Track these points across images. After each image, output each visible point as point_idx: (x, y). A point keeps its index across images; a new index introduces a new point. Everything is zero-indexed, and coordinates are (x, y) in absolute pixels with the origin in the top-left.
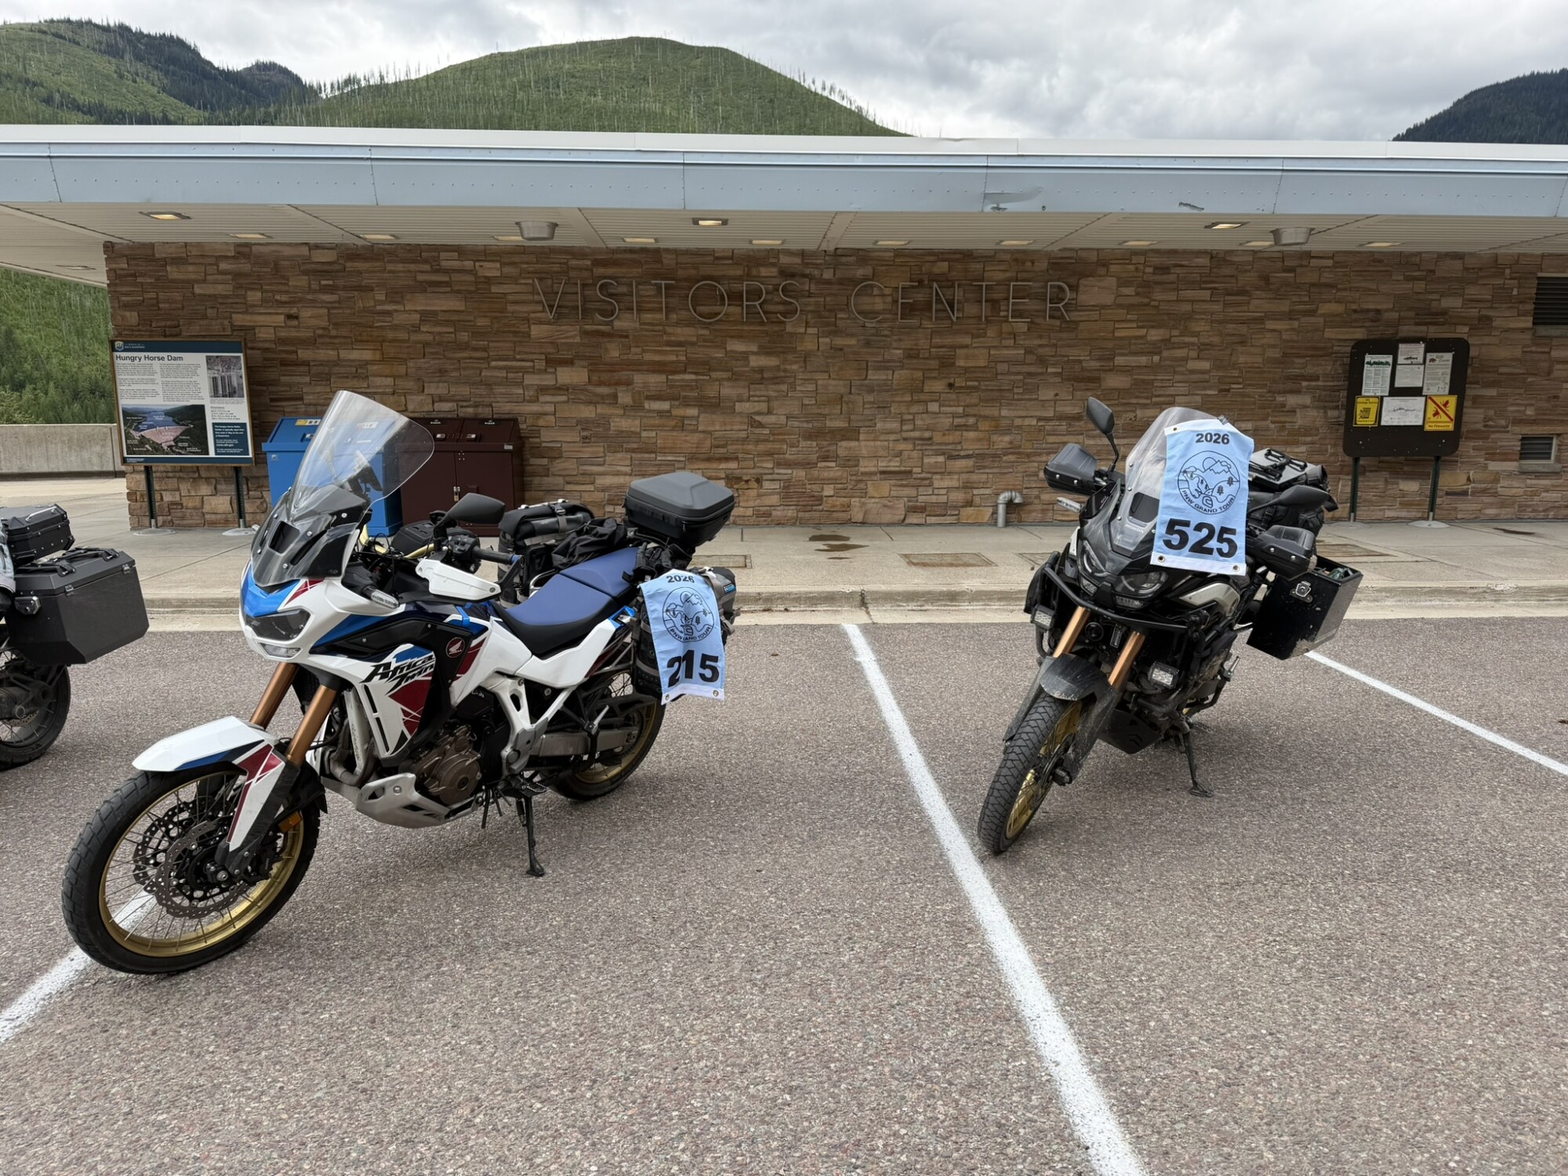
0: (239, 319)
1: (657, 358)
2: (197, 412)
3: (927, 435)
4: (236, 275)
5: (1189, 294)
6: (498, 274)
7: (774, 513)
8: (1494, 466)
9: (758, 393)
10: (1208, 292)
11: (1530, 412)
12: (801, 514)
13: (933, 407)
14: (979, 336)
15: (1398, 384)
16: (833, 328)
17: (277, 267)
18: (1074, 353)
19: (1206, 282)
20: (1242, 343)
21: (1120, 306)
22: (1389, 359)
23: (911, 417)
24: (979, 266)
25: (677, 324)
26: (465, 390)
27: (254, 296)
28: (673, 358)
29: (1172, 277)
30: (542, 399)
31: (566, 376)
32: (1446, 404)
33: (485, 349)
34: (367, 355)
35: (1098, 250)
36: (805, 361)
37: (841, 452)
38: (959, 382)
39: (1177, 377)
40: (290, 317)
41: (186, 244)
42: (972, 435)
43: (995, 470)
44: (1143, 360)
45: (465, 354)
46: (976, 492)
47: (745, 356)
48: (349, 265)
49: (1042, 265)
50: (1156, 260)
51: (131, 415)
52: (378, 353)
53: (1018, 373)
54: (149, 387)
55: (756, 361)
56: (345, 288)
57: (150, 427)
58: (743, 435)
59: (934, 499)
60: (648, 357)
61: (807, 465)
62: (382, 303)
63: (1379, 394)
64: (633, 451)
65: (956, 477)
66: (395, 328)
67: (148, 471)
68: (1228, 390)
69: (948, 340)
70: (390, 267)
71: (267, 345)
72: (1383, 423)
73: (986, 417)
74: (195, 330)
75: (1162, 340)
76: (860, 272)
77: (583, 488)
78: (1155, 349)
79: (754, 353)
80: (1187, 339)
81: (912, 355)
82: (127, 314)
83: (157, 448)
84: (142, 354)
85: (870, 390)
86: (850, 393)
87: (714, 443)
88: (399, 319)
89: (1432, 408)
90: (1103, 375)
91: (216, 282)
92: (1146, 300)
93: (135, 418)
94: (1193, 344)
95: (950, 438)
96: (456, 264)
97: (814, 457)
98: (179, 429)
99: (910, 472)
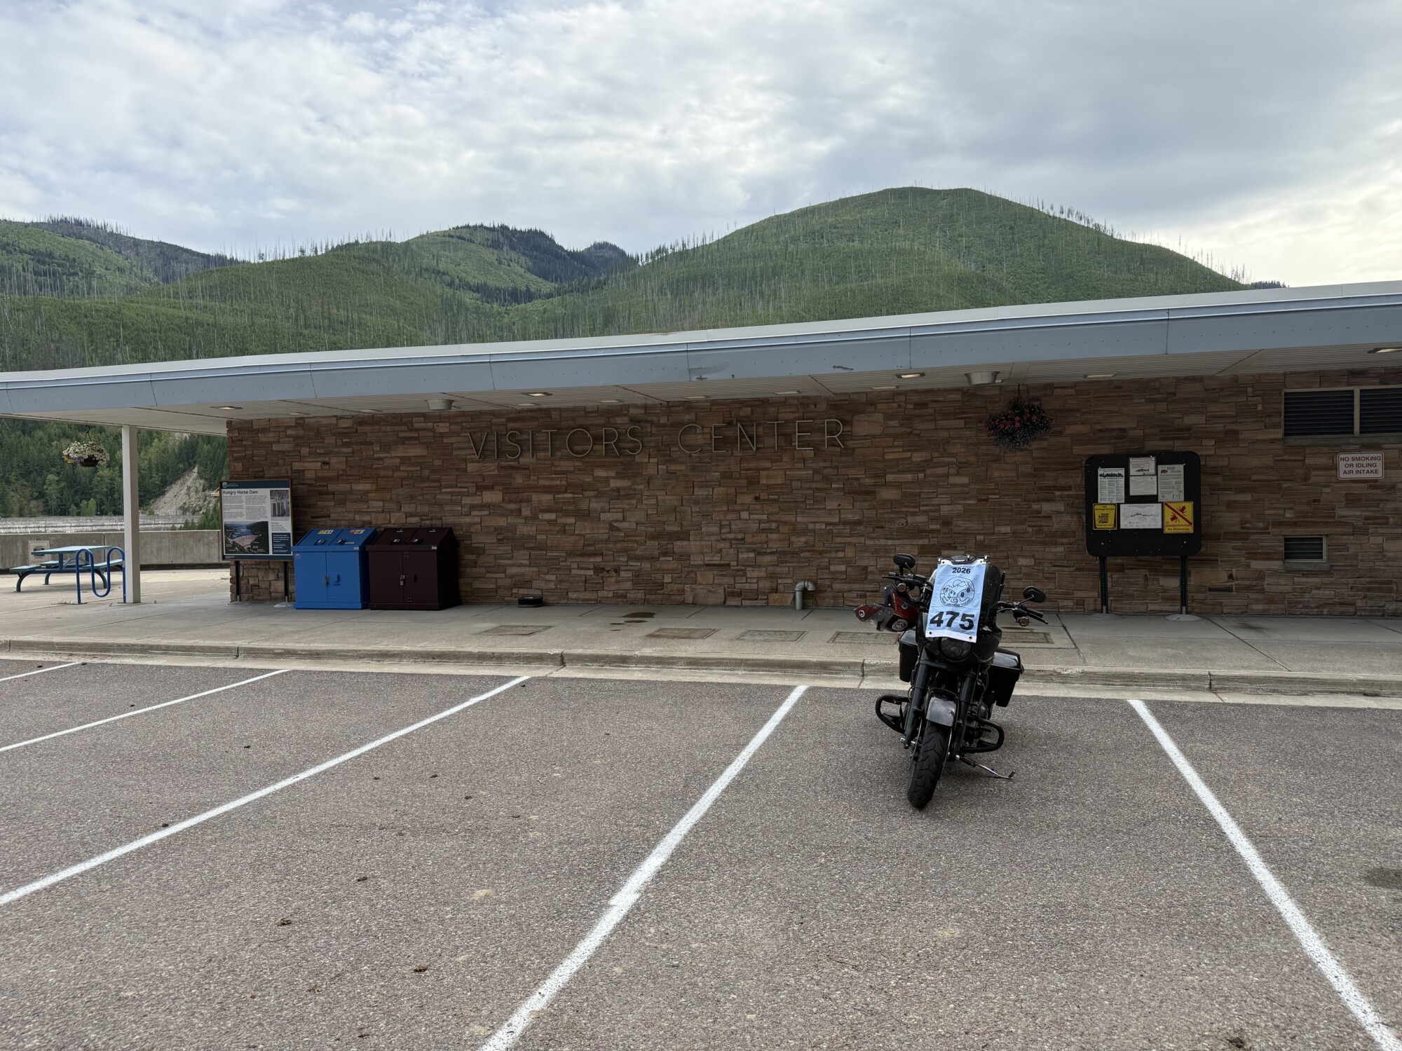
0: (296, 466)
1: (547, 483)
2: (263, 526)
3: (740, 536)
4: (296, 438)
5: (945, 423)
6: (447, 430)
7: (628, 595)
8: (1256, 565)
9: (616, 506)
10: (962, 422)
11: (1289, 515)
12: (648, 597)
13: (745, 515)
14: (776, 461)
15: (1132, 493)
16: (668, 458)
17: (318, 432)
18: (852, 473)
19: (960, 413)
20: (996, 461)
21: (888, 435)
22: (1122, 471)
23: (728, 523)
24: (775, 409)
25: (561, 458)
26: (426, 509)
27: (305, 451)
28: (558, 483)
29: (930, 411)
30: (473, 513)
31: (490, 497)
32: (1183, 509)
33: (439, 481)
34: (368, 487)
35: (866, 393)
36: (648, 483)
37: (677, 550)
38: (763, 496)
39: (940, 490)
40: (324, 463)
41: (269, 420)
42: (774, 536)
43: (794, 564)
44: (909, 477)
45: (426, 485)
46: (780, 581)
47: (607, 479)
48: (359, 428)
49: (822, 407)
50: (915, 398)
51: (229, 528)
52: (374, 485)
53: (810, 489)
54: (239, 510)
55: (614, 483)
56: (357, 443)
57: (238, 536)
58: (606, 537)
59: (747, 586)
60: (542, 482)
61: (652, 559)
62: (378, 452)
63: (1115, 502)
64: (532, 549)
65: (764, 569)
66: (385, 468)
67: (237, 564)
68: (987, 500)
69: (752, 465)
70: (383, 429)
71: (310, 482)
72: (1122, 527)
73: (785, 523)
74: (271, 473)
75: (925, 461)
76: (687, 417)
77: (497, 575)
78: (920, 468)
79: (614, 478)
80: (946, 459)
81: (727, 476)
82: (237, 464)
83: (242, 549)
84: (236, 490)
85: (697, 503)
86: (682, 505)
87: (586, 543)
88: (388, 462)
89: (1169, 514)
90: (877, 490)
91: (285, 443)
92: (909, 430)
93: (231, 530)
94: (953, 463)
95: (758, 539)
96: (422, 425)
97: (656, 553)
98: (254, 537)
99: (729, 565)
